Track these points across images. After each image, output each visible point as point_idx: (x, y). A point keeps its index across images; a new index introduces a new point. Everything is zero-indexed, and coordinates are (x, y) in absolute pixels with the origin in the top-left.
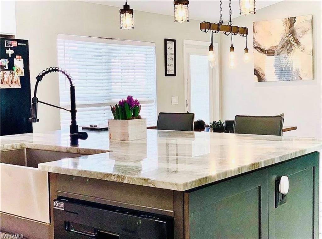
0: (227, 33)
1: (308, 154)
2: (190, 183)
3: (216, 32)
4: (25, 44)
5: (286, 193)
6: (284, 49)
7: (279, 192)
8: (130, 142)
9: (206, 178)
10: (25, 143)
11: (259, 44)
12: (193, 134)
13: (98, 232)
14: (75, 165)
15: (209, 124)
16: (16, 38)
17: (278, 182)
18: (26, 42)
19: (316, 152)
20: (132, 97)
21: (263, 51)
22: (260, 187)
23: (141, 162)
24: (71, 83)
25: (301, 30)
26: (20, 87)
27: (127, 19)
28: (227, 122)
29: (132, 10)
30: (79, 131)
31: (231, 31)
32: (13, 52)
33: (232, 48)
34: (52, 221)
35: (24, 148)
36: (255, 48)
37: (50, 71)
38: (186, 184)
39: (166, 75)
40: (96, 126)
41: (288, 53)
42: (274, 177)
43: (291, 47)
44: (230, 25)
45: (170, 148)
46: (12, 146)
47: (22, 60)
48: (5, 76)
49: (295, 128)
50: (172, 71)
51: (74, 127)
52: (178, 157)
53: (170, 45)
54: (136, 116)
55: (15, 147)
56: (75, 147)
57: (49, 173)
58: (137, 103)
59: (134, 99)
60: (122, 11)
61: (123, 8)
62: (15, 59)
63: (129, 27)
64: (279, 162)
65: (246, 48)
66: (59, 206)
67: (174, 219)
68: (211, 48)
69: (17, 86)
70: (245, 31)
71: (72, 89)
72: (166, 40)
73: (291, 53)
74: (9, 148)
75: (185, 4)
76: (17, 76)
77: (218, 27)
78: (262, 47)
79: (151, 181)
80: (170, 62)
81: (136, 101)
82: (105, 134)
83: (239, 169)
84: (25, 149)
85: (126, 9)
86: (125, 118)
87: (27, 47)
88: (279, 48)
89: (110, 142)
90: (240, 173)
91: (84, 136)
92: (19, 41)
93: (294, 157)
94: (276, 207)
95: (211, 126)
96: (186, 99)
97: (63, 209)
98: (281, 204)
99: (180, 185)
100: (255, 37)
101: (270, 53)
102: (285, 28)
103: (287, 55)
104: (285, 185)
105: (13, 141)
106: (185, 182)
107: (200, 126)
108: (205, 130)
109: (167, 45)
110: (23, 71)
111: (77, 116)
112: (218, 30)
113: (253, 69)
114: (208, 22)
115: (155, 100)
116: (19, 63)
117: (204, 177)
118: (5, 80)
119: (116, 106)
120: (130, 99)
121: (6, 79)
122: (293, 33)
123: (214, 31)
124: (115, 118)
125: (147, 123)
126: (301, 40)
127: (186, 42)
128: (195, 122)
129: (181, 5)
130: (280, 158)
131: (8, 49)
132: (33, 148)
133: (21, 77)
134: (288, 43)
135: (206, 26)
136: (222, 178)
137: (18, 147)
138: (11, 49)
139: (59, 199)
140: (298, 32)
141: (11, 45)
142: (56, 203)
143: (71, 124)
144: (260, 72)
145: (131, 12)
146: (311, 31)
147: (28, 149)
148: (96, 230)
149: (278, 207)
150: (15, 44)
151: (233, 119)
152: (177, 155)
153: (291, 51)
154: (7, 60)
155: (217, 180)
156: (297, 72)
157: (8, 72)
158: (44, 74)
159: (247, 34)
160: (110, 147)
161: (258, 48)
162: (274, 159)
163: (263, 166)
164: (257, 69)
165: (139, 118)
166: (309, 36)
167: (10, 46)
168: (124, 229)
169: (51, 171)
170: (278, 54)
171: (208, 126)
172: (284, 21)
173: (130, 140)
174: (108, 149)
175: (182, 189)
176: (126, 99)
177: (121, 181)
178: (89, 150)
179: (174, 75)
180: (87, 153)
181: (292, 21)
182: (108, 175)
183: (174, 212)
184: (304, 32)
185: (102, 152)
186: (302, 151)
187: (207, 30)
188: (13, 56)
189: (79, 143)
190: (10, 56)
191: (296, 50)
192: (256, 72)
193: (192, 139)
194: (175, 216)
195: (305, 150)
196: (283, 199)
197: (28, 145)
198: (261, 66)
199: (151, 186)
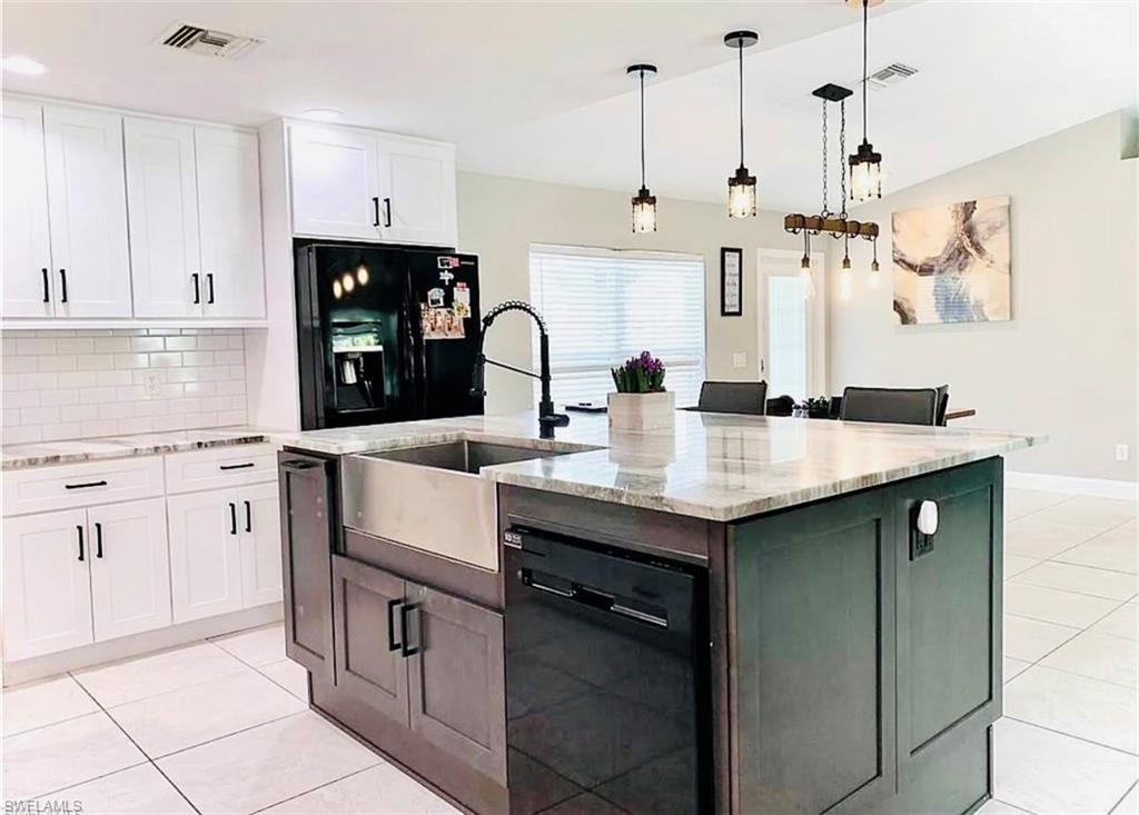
0: (838, 234)
1: (977, 462)
2: (738, 507)
3: (815, 233)
4: (472, 263)
5: (932, 532)
6: (952, 262)
7: (918, 531)
8: (645, 433)
9: (769, 498)
10: (466, 432)
11: (902, 255)
12: (764, 421)
13: (579, 590)
14: (548, 470)
15: (801, 404)
16: (457, 252)
17: (915, 512)
18: (474, 259)
19: (998, 456)
20: (648, 353)
21: (911, 267)
22: (878, 521)
23: (665, 469)
24: (542, 329)
25: (986, 225)
26: (463, 337)
27: (645, 214)
28: (834, 399)
29: (654, 198)
30: (555, 412)
31: (844, 231)
32: (452, 276)
33: (846, 262)
34: (503, 569)
35: (462, 442)
36: (896, 261)
37: (506, 309)
38: (729, 510)
39: (724, 313)
40: (589, 404)
41: (960, 270)
42: (909, 503)
43: (966, 257)
44: (843, 220)
45: (729, 445)
46: (444, 436)
47: (468, 290)
48: (439, 318)
49: (971, 413)
50: (734, 306)
51: (546, 406)
52: (745, 461)
53: (732, 259)
54: (656, 386)
55: (448, 438)
56: (547, 440)
57: (498, 484)
58: (658, 364)
59: (653, 357)
60: (636, 201)
61: (637, 195)
62: (455, 289)
63: (649, 228)
64: (916, 474)
65: (875, 262)
66: (514, 540)
67: (710, 571)
68: (806, 261)
69: (460, 335)
70: (872, 231)
71: (544, 339)
72: (724, 250)
73: (967, 269)
74: (439, 441)
75: (750, 184)
76: (459, 318)
77: (820, 224)
78: (909, 260)
79: (668, 501)
80: (731, 290)
81: (657, 360)
82: (602, 419)
83: (834, 485)
84: (466, 444)
85: (644, 197)
86: (636, 390)
87: (475, 268)
88: (942, 260)
89: (610, 432)
90: (838, 493)
91: (564, 421)
92: (462, 257)
93: (950, 465)
94: (911, 558)
95: (804, 408)
96: (760, 358)
97: (520, 547)
98: (922, 552)
99: (720, 510)
100: (896, 241)
101: (925, 270)
102: (954, 223)
103: (957, 272)
104: (929, 518)
105: (448, 429)
106: (727, 505)
107: (783, 407)
108: (793, 414)
109: (727, 259)
110: (469, 308)
111: (551, 388)
112: (820, 229)
113: (892, 303)
114: (800, 215)
115: (702, 360)
116: (462, 295)
117: (766, 497)
118: (438, 325)
119: (622, 368)
120: (645, 356)
121: (439, 323)
122: (970, 232)
123: (812, 231)
124: (620, 391)
125: (677, 400)
126: (986, 246)
127: (761, 252)
128: (769, 400)
129: (741, 186)
130: (920, 467)
131: (443, 271)
132: (477, 440)
133: (466, 320)
134: (961, 250)
135: (796, 222)
136: (800, 501)
137: (455, 439)
138: (449, 271)
139: (515, 529)
140: (981, 229)
141: (448, 264)
142: (508, 537)
143: (541, 400)
144: (905, 306)
145: (653, 201)
146: (1007, 227)
147: (469, 442)
148: (574, 586)
149: (916, 559)
150: (455, 263)
151: (840, 394)
152: (725, 457)
153: (966, 266)
154: (442, 291)
155: (790, 504)
156: (979, 306)
157: (444, 311)
158: (495, 314)
159: (876, 235)
160: (610, 442)
161: (900, 261)
162: (908, 469)
163: (885, 481)
164: (899, 301)
165: (663, 390)
166: (1003, 235)
167: (446, 267)
168: (635, 589)
169: (501, 481)
170: (941, 272)
171: (798, 407)
172: (953, 208)
173: (645, 428)
174: (607, 445)
175: (722, 519)
176: (639, 357)
177: (616, 500)
178: (571, 445)
179: (739, 314)
180: (568, 450)
181: (969, 208)
182: (595, 489)
183: (710, 559)
184: (993, 229)
185: (594, 448)
186: (967, 455)
187: (797, 230)
188: (453, 283)
189: (555, 433)
190: (447, 283)
191: (977, 264)
192: (897, 306)
193: (763, 429)
194: (710, 565)
195: (974, 453)
196: (926, 544)
197: (470, 436)
198: (906, 295)
199: (669, 510)
